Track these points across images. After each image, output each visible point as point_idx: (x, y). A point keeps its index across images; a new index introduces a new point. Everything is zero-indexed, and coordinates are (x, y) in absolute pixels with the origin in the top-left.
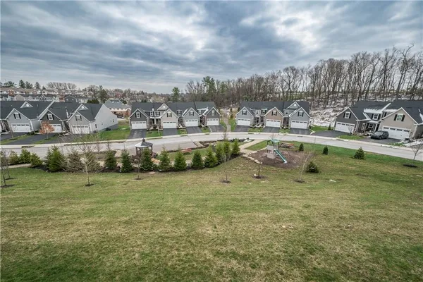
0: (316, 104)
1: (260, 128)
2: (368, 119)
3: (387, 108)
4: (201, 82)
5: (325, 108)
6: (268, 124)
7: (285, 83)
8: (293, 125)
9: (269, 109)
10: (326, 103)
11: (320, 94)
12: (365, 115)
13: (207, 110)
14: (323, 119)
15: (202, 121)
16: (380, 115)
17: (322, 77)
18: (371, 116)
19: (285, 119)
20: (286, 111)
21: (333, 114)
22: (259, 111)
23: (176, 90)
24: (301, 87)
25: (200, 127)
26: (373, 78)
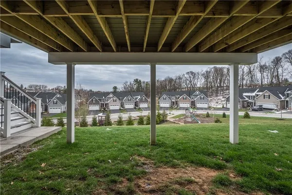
0: (211, 94)
1: (176, 108)
2: (247, 99)
3: (257, 92)
4: (132, 83)
5: (217, 96)
6: (181, 105)
7: (188, 82)
8: (198, 105)
9: (180, 96)
10: (217, 93)
11: (212, 87)
12: (245, 97)
13: (139, 97)
14: (217, 103)
15: (136, 105)
16: (254, 96)
17: (211, 77)
18: (248, 97)
19: (192, 102)
20: (192, 97)
21: (223, 99)
22: (174, 98)
23: (115, 88)
24: (199, 83)
25: (135, 108)
26: (244, 76)
